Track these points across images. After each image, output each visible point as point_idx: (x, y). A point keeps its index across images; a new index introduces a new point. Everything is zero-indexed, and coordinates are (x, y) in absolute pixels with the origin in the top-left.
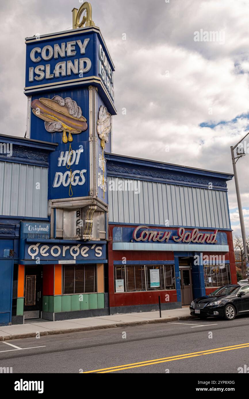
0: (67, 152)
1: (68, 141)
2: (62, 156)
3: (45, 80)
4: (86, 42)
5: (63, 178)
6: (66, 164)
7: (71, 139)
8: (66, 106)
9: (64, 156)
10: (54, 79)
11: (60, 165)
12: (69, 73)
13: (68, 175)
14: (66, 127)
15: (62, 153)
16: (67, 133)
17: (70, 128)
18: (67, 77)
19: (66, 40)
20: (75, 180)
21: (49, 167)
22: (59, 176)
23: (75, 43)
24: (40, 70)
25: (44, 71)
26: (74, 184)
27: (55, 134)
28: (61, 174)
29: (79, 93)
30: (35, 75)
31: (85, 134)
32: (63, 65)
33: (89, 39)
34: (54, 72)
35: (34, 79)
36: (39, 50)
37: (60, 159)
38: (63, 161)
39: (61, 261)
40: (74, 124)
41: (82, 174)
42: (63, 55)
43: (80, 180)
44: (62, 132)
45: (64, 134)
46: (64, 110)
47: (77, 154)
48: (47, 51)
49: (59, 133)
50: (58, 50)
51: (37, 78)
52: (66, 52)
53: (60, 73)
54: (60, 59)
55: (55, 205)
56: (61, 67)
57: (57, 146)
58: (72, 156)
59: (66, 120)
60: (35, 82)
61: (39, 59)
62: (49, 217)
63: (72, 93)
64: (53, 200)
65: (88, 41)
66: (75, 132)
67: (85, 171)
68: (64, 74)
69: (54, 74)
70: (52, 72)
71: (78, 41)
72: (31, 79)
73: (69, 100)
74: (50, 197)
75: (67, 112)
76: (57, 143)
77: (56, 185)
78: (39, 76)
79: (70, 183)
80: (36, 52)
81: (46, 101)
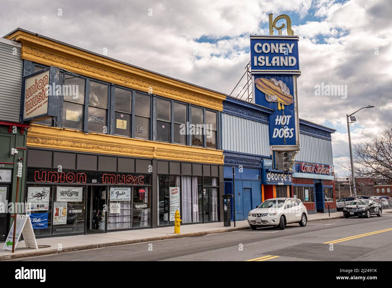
0: (281, 116)
1: (282, 109)
2: (277, 118)
3: (265, 67)
4: (292, 45)
5: (279, 132)
6: (281, 123)
7: (283, 108)
8: (279, 86)
9: (279, 118)
10: (272, 67)
11: (276, 124)
12: (282, 65)
13: (282, 131)
14: (279, 100)
15: (278, 116)
16: (281, 104)
17: (283, 101)
18: (280, 67)
19: (279, 41)
20: (287, 135)
21: (269, 124)
22: (276, 131)
23: (285, 45)
24: (262, 59)
25: (265, 60)
26: (287, 137)
27: (272, 103)
28: (277, 129)
29: (287, 78)
30: (258, 62)
31: (292, 106)
32: (278, 58)
33: (294, 44)
34: (272, 62)
35: (258, 65)
36: (260, 45)
37: (277, 120)
38: (278, 121)
39: (280, 183)
40: (285, 98)
41: (291, 131)
42: (277, 51)
43: (290, 135)
44: (278, 102)
45: (279, 105)
46: (278, 89)
47: (287, 118)
48: (266, 46)
49: (275, 103)
50: (273, 47)
51: (259, 64)
52: (279, 50)
53: (276, 64)
54: (275, 54)
55: (275, 149)
56: (276, 60)
57: (274, 111)
58: (284, 119)
59: (279, 95)
60: (258, 67)
61: (260, 51)
62: (271, 156)
63: (282, 78)
64: (273, 146)
65: (293, 45)
66: (286, 104)
67: (293, 129)
68: (278, 65)
69: (272, 63)
70: (270, 62)
71: (287, 44)
72: (256, 64)
73: (281, 82)
74: (271, 144)
75: (280, 90)
76: (274, 109)
77: (274, 136)
78: (261, 63)
79: (284, 136)
80: (258, 46)
81: (265, 80)
